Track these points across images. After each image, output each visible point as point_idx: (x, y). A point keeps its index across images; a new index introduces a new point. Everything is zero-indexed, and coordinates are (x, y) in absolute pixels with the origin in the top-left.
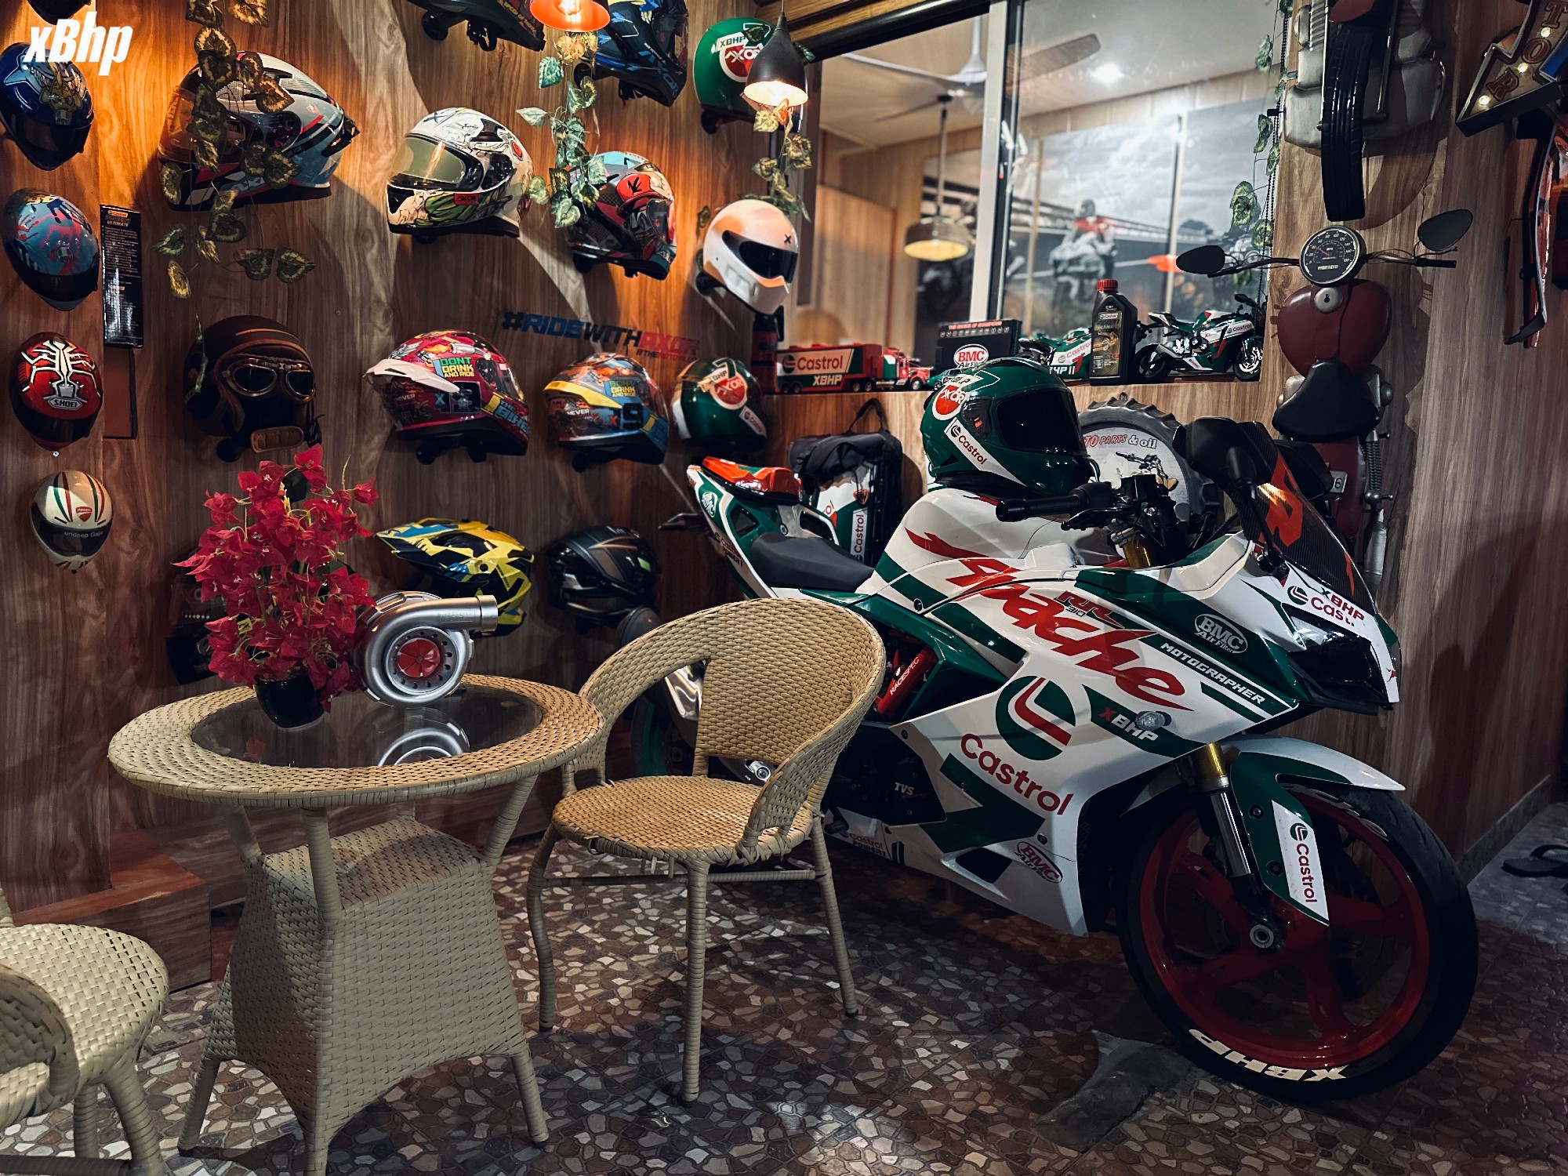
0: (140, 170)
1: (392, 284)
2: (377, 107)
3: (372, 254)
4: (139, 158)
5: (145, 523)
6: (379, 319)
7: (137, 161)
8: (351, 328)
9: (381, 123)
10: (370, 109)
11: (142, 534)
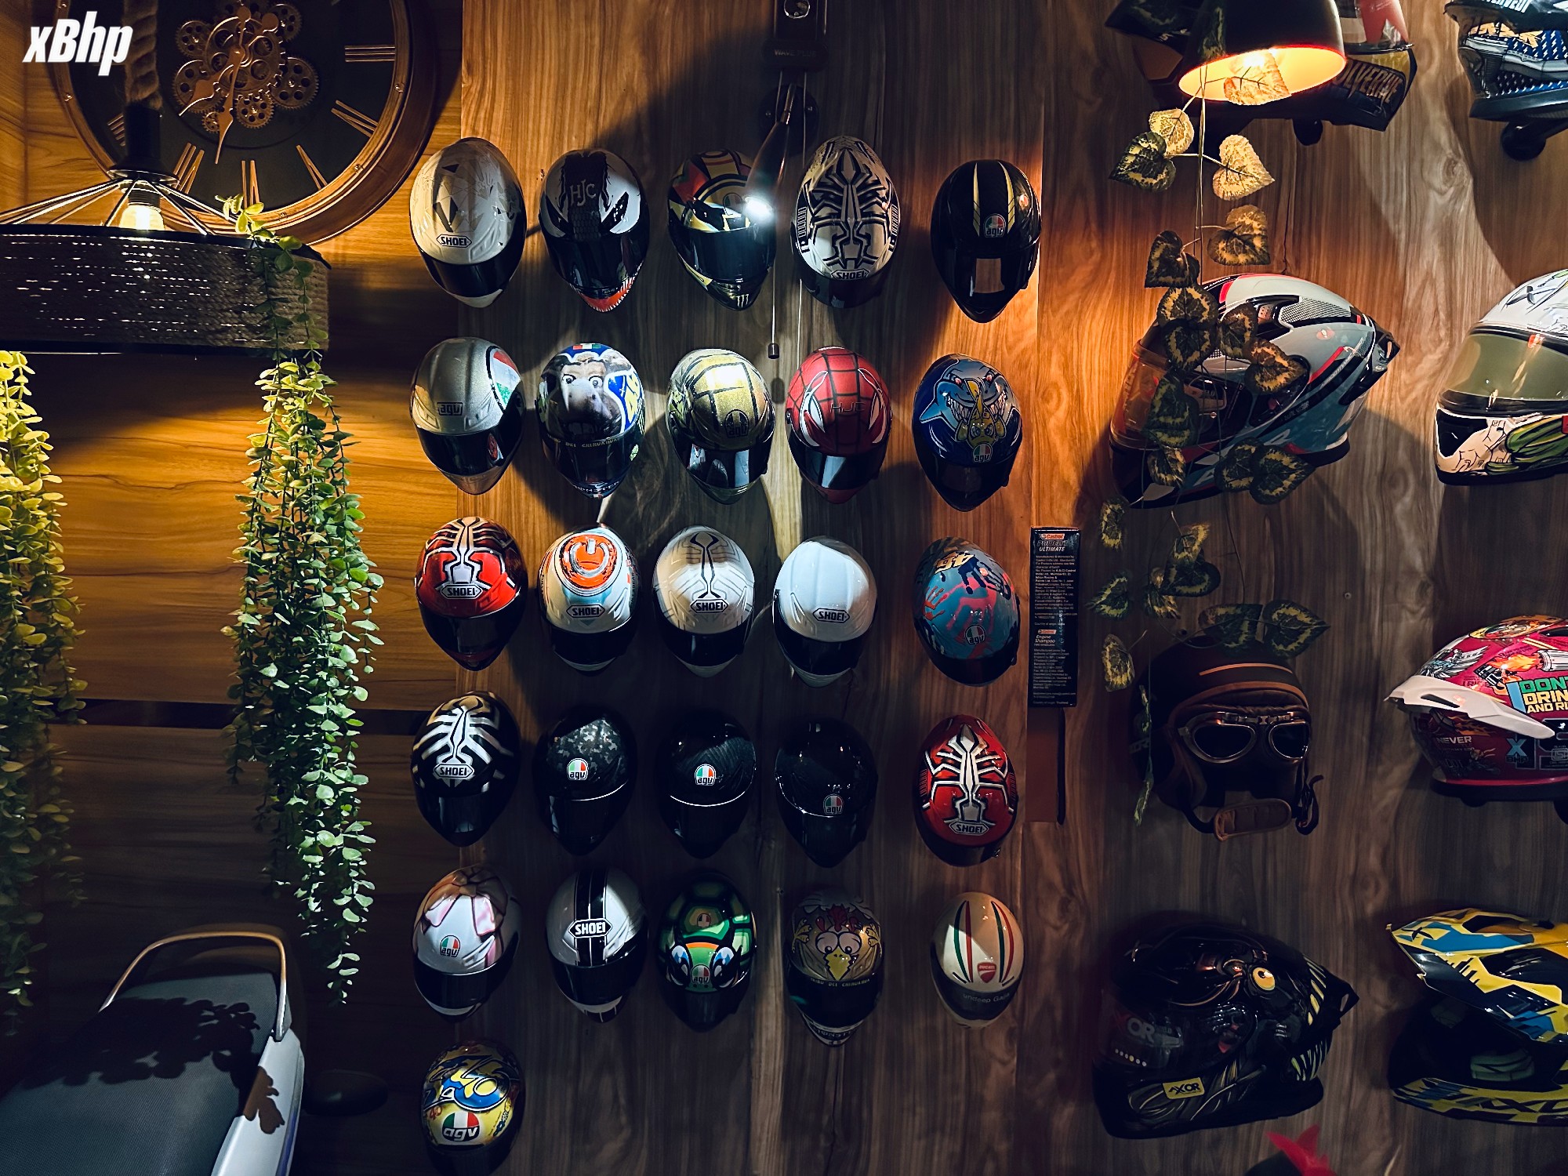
0: (1089, 447)
1: (1433, 543)
2: (1423, 287)
3: (1404, 503)
4: (1089, 432)
5: (1078, 892)
6: (1410, 596)
7: (1087, 437)
8: (1366, 616)
9: (1428, 308)
10: (1411, 292)
11: (1073, 903)
